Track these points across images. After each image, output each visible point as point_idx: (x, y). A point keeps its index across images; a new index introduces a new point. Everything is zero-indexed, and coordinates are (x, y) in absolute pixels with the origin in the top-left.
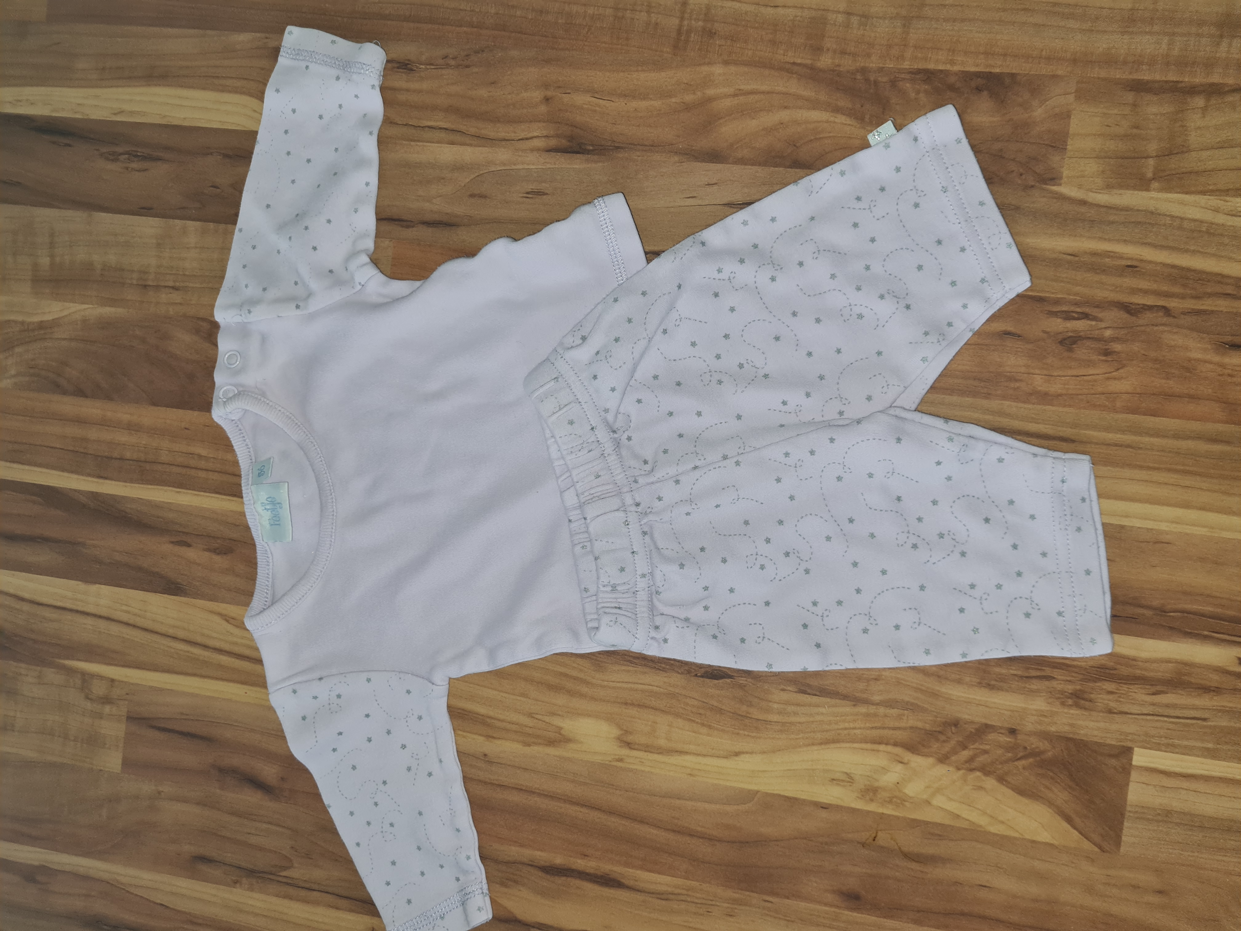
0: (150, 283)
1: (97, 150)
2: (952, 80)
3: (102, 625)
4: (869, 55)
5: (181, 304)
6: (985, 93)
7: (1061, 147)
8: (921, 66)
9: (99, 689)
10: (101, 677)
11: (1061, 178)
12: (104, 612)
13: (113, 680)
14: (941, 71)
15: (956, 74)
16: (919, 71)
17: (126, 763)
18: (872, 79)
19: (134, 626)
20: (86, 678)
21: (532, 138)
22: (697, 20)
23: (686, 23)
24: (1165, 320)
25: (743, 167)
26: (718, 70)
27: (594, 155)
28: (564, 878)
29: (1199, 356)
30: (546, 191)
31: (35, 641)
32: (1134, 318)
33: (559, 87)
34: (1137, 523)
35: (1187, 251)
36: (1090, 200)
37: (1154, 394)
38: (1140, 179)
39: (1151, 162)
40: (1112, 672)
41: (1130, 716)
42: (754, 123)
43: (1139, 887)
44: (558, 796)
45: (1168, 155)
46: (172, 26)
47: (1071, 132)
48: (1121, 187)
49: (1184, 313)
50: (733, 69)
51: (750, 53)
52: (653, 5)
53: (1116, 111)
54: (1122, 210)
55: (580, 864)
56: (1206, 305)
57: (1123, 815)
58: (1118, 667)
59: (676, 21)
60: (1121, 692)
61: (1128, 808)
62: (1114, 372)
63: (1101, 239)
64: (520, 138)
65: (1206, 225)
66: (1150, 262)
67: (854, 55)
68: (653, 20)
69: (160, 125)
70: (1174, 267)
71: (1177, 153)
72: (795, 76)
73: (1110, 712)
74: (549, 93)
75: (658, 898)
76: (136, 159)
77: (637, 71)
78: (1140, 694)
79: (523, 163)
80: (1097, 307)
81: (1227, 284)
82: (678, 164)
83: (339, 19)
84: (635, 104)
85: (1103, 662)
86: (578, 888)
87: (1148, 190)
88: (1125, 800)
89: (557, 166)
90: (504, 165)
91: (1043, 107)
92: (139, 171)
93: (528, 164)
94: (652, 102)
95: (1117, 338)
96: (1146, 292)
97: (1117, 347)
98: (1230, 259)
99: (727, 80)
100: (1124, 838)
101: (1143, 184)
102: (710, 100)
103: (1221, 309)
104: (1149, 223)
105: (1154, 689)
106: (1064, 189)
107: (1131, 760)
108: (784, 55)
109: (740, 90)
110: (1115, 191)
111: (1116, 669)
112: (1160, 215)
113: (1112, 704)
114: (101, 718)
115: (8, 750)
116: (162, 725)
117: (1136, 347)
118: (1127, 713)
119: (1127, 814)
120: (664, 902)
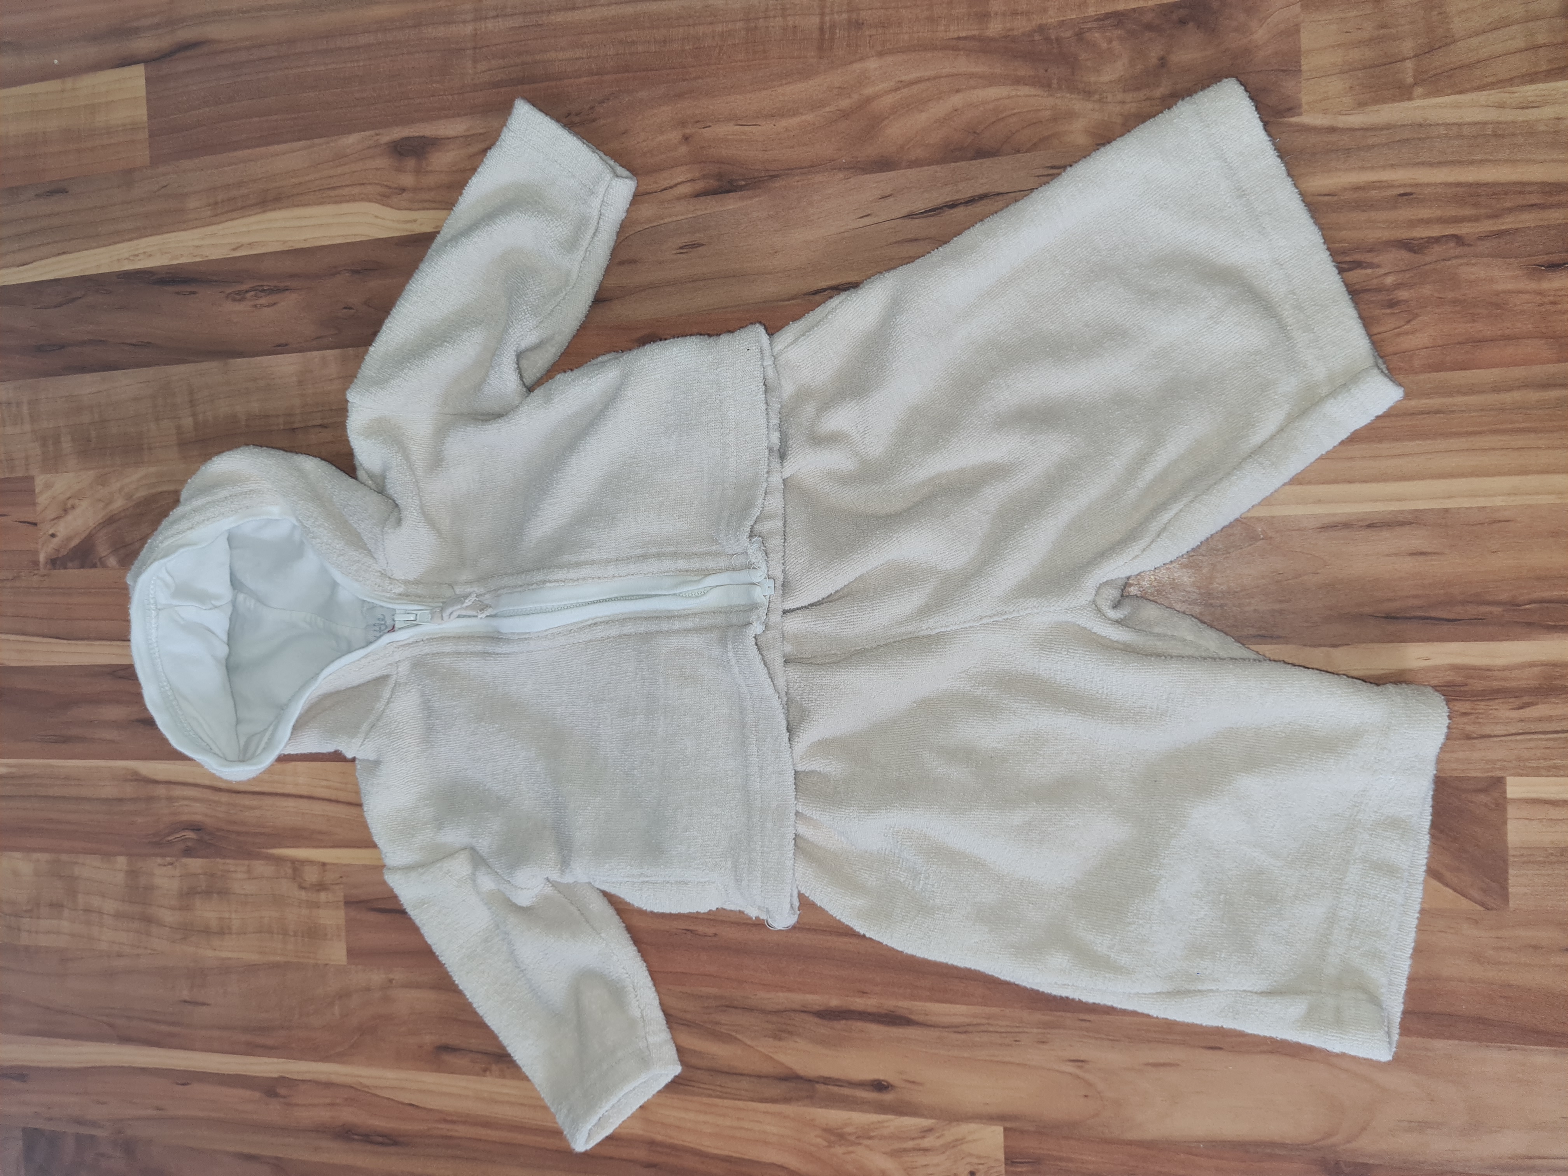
0: (296, 425)
1: (222, 292)
2: (1149, 17)
3: (304, 805)
4: (1045, 10)
5: (332, 442)
6: (1191, 24)
7: (1294, 69)
8: (1109, 8)
9: (311, 876)
10: (312, 862)
11: (1300, 106)
12: (304, 791)
13: (324, 864)
14: (1134, 10)
15: (1152, 9)
16: (1107, 16)
17: (352, 953)
18: (1053, 37)
19: (337, 802)
20: (297, 865)
21: (676, 185)
22: (840, 12)
23: (827, 18)
24: (1459, 251)
25: (918, 169)
26: (872, 64)
27: (748, 190)
28: (844, 1022)
29: (1510, 286)
30: (701, 242)
31: (239, 833)
32: (1419, 256)
33: (698, 122)
34: (1466, 503)
35: (1472, 162)
36: (1341, 125)
37: (1459, 343)
38: (1399, 88)
39: (1409, 64)
40: (1462, 689)
41: (1495, 739)
42: (923, 116)
43: (1542, 948)
44: (821, 928)
45: (1428, 52)
46: (278, 143)
47: (1303, 49)
48: (1375, 102)
49: (1480, 239)
50: (889, 59)
51: (906, 37)
52: (788, 6)
53: (1355, 13)
54: (1382, 129)
55: (859, 1003)
56: (1507, 223)
57: (1505, 861)
58: (1470, 681)
59: (816, 20)
60: (1477, 711)
61: (1511, 852)
62: (1404, 325)
63: (1363, 168)
64: (662, 188)
65: (1490, 126)
66: (1428, 185)
67: (1027, 13)
68: (791, 23)
69: (282, 252)
70: (1458, 184)
71: (1440, 47)
72: (962, 53)
73: (1468, 737)
74: (688, 131)
75: (955, 1032)
76: (262, 294)
77: (781, 85)
78: (1503, 711)
79: (670, 216)
80: (1371, 251)
81: (1530, 193)
82: (844, 182)
83: (450, 97)
84: (784, 123)
85: (1449, 678)
86: (861, 1031)
87: (1410, 99)
88: (1505, 842)
89: (709, 212)
90: (651, 221)
91: (1264, 26)
92: (268, 306)
93: (676, 216)
94: (804, 117)
95: (1402, 284)
96: (1428, 222)
97: (1403, 294)
98: (1528, 161)
99: (885, 73)
100: (1510, 890)
101: (1404, 92)
102: (869, 100)
103: (1527, 225)
104: (1419, 139)
105: (1519, 702)
106: (1306, 119)
107: (1505, 792)
108: (946, 31)
109: (901, 81)
110: (1370, 108)
111: (1466, 685)
112: (1431, 125)
113: (1470, 728)
114: (318, 907)
115: (229, 955)
116: (382, 906)
117: (1427, 290)
118: (1489, 736)
119: (1511, 859)
120: (963, 1036)
